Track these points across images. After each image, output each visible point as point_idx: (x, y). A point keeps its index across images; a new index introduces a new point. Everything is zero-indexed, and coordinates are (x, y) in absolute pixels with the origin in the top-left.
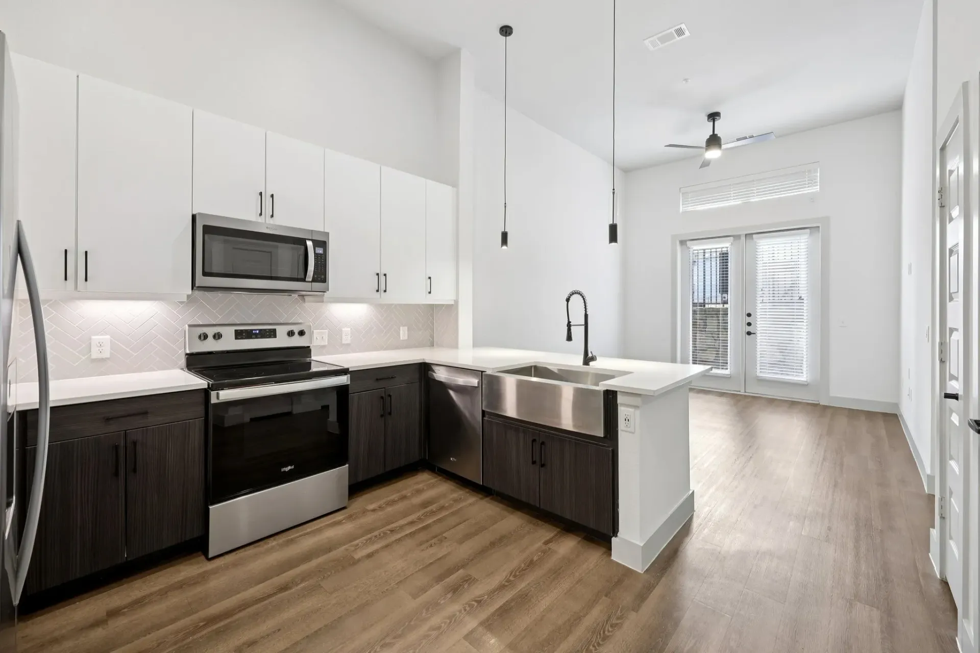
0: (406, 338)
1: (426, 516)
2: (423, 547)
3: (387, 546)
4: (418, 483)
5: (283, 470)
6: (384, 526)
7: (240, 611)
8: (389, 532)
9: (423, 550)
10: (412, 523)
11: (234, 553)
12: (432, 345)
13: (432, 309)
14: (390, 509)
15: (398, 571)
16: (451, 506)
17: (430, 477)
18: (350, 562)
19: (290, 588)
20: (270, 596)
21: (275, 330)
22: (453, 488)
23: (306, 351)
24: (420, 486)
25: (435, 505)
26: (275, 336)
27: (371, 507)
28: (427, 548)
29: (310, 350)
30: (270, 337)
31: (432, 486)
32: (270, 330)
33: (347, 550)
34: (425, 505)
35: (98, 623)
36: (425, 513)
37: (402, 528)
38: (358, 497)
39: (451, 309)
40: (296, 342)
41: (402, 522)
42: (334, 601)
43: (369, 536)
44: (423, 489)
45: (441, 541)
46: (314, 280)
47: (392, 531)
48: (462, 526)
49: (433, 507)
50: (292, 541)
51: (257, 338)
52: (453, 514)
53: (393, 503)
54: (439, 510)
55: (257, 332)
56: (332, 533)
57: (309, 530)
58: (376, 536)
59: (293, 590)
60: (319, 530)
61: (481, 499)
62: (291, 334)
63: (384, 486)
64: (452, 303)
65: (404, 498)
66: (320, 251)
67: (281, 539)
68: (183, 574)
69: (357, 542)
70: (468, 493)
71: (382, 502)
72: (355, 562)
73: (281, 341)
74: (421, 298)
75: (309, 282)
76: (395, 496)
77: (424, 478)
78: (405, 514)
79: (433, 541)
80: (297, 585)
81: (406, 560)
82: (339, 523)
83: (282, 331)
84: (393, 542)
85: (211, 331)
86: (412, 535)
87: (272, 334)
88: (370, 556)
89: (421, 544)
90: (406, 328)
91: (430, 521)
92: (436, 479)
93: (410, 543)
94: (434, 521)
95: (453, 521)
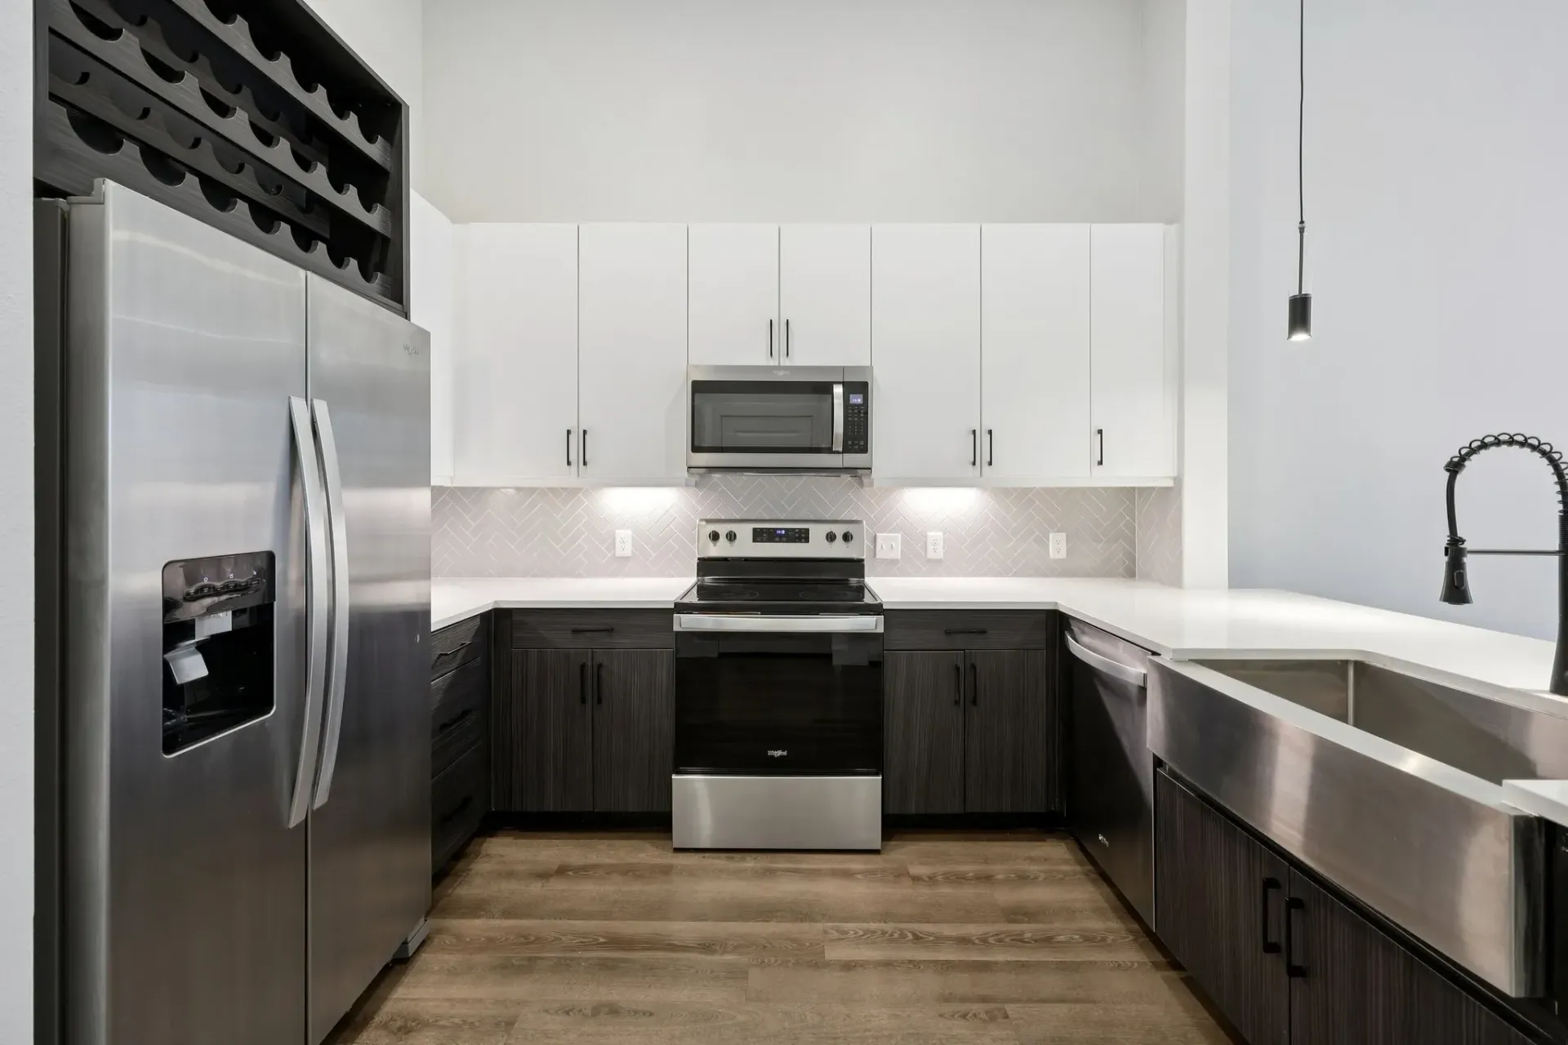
0: (1063, 555)
1: (1000, 941)
2: (947, 1008)
3: (888, 964)
4: (1032, 860)
5: (770, 753)
6: (911, 919)
7: (644, 949)
8: (910, 937)
9: (941, 1016)
10: (964, 941)
11: (701, 855)
12: (1130, 573)
13: (1130, 496)
14: (945, 890)
15: (866, 1030)
16: (1067, 945)
17: (1068, 856)
18: (810, 959)
19: (713, 952)
20: (685, 948)
21: (807, 530)
22: (1103, 904)
23: (856, 566)
24: (1033, 868)
25: (1034, 926)
26: (807, 540)
27: (916, 870)
28: (953, 1016)
29: (863, 566)
30: (800, 541)
31: (1053, 879)
32: (800, 529)
33: (826, 932)
34: (1015, 914)
35: (543, 876)
36: (1002, 933)
37: (939, 941)
38: (907, 840)
39: (1167, 498)
40: (838, 550)
41: (948, 930)
42: (741, 1018)
43: (873, 926)
44: (1036, 878)
45: (992, 1018)
46: (847, 449)
47: (917, 938)
48: (1062, 1010)
49: (1028, 929)
50: (770, 873)
51: (780, 541)
52: (1062, 967)
53: (959, 879)
54: (1036, 941)
55: (783, 532)
56: (830, 890)
57: (804, 866)
58: (884, 933)
59: (716, 958)
60: (814, 874)
61: (1156, 966)
62: (831, 537)
63: (966, 840)
64: (1170, 484)
65: (986, 879)
66: (857, 400)
67: (763, 862)
68: (642, 855)
69: (850, 926)
70: (1131, 932)
71: (940, 869)
72: (819, 964)
73: (816, 548)
74: (1080, 474)
75: (838, 452)
76: (969, 869)
77: (1055, 853)
78: (968, 914)
79: (976, 1007)
80: (725, 952)
81: (897, 1016)
82: (848, 875)
83: (817, 532)
84: (903, 962)
85: (723, 530)
86: (947, 966)
87: (802, 536)
88: (848, 966)
89: (947, 999)
90: (1063, 535)
91: (1000, 957)
92: (1078, 868)
93: (931, 983)
94: (1008, 963)
95: (1052, 983)
